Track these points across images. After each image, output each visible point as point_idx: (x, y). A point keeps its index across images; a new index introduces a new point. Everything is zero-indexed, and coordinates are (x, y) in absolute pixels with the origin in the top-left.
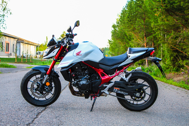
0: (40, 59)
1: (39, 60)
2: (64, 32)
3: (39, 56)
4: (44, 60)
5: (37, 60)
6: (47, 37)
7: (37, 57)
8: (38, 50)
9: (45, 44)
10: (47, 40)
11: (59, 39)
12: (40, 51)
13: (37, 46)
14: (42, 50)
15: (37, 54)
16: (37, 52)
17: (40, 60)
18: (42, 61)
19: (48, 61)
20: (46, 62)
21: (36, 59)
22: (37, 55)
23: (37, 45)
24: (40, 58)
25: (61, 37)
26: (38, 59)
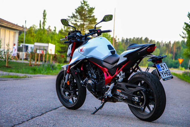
0: (26, 62)
1: (24, 63)
2: (85, 2)
3: (23, 54)
4: (36, 65)
5: (21, 63)
6: (44, 11)
7: (20, 58)
8: (22, 42)
9: (39, 27)
10: (44, 19)
11: (72, 17)
12: (27, 45)
13: (20, 33)
14: (32, 41)
15: (20, 49)
16: (21, 46)
17: (27, 65)
18: (31, 65)
19: (44, 65)
20: (41, 67)
21: (19, 61)
22: (21, 53)
23: (21, 29)
24: (26, 59)
25: (76, 12)
26: (23, 61)
